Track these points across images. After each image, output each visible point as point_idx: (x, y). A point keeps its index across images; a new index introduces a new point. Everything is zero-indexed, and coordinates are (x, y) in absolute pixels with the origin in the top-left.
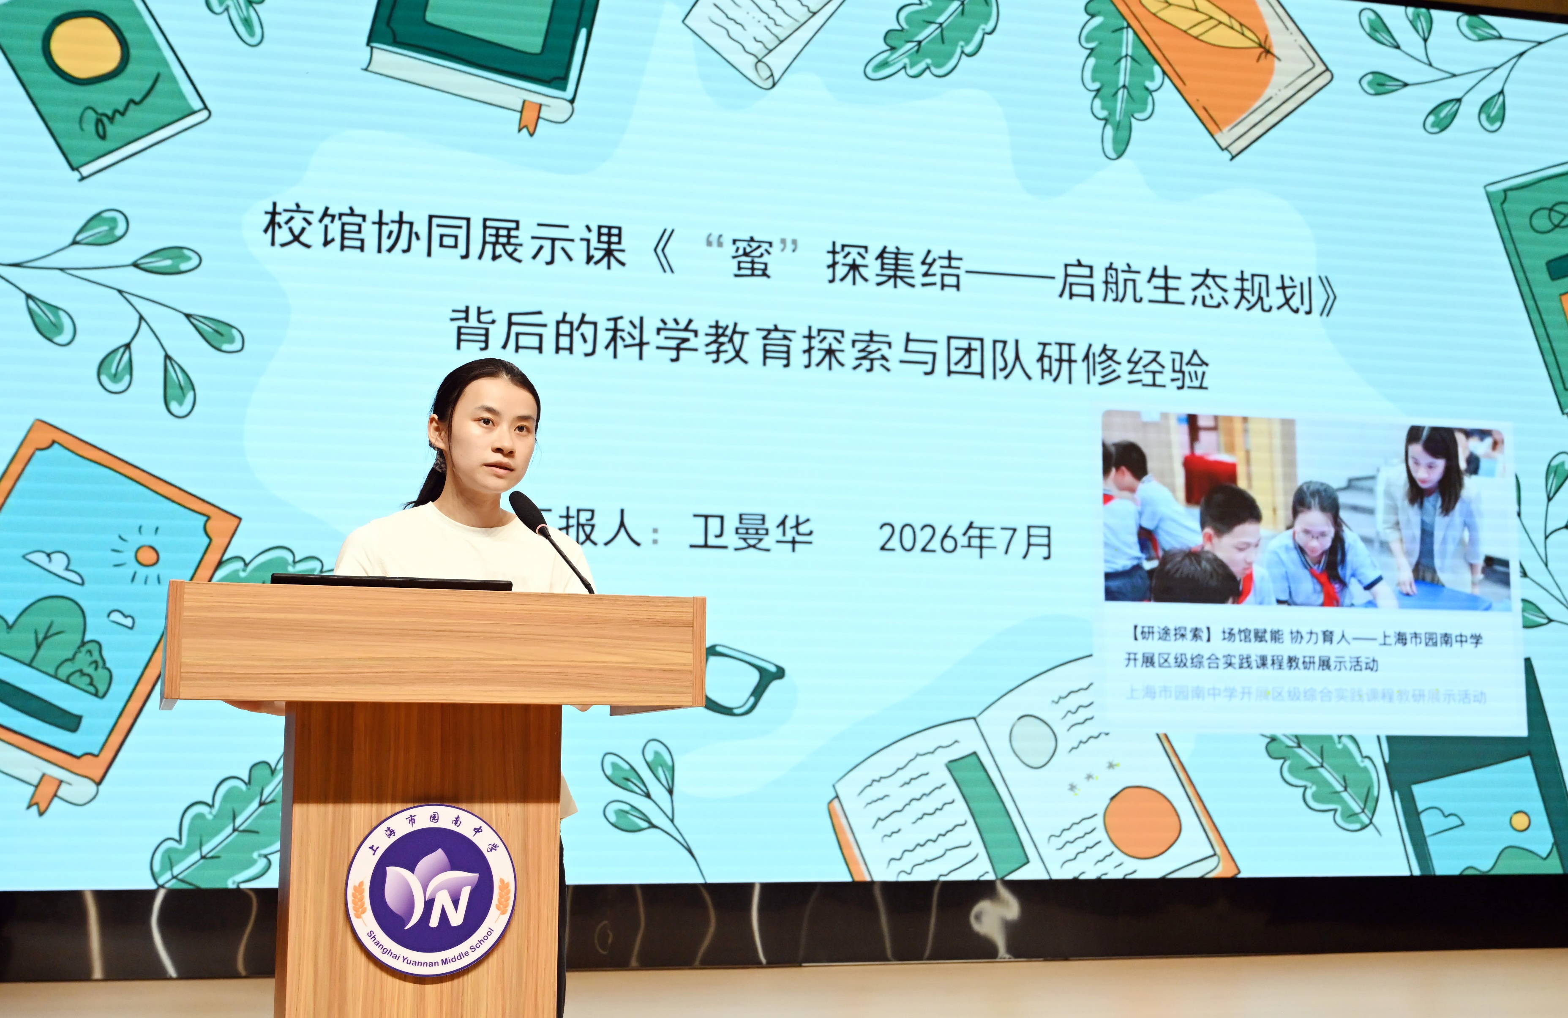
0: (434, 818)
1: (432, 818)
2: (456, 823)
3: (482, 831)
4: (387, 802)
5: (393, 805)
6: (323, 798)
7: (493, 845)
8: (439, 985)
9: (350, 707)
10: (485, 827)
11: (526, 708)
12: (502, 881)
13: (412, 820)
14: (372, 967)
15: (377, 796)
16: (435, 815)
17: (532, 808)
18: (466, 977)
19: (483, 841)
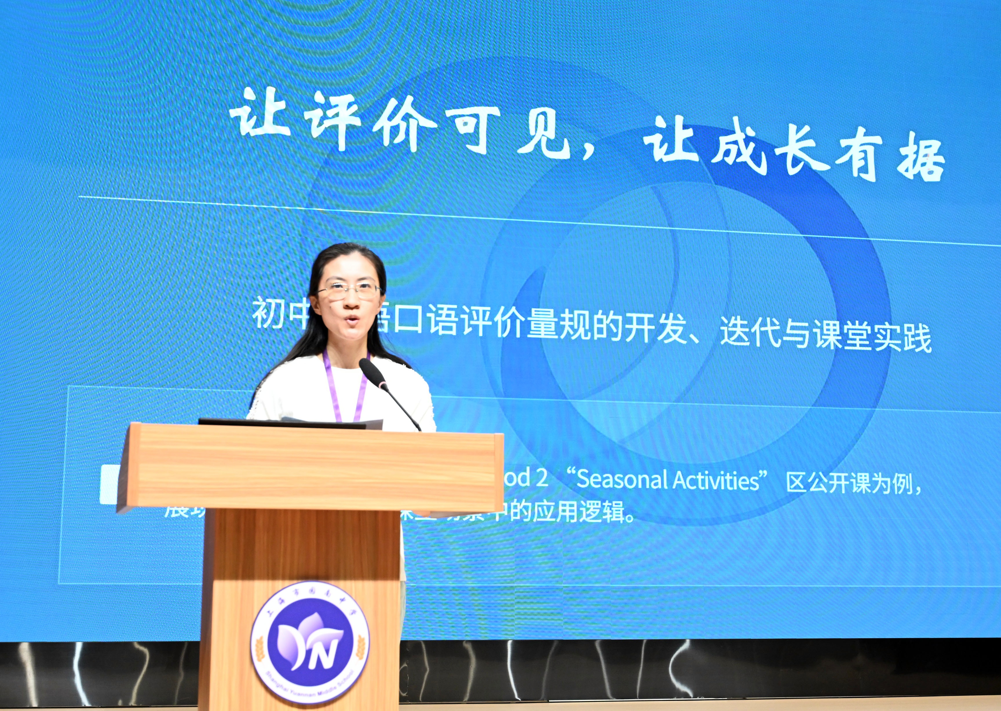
0: (312, 591)
1: (310, 591)
2: (327, 595)
3: (345, 601)
4: (279, 580)
5: (284, 581)
6: (235, 576)
7: (353, 611)
9: (253, 512)
10: (347, 598)
11: (375, 513)
12: (360, 636)
13: (297, 592)
15: (272, 575)
17: (380, 584)
18: (335, 706)
19: (346, 608)
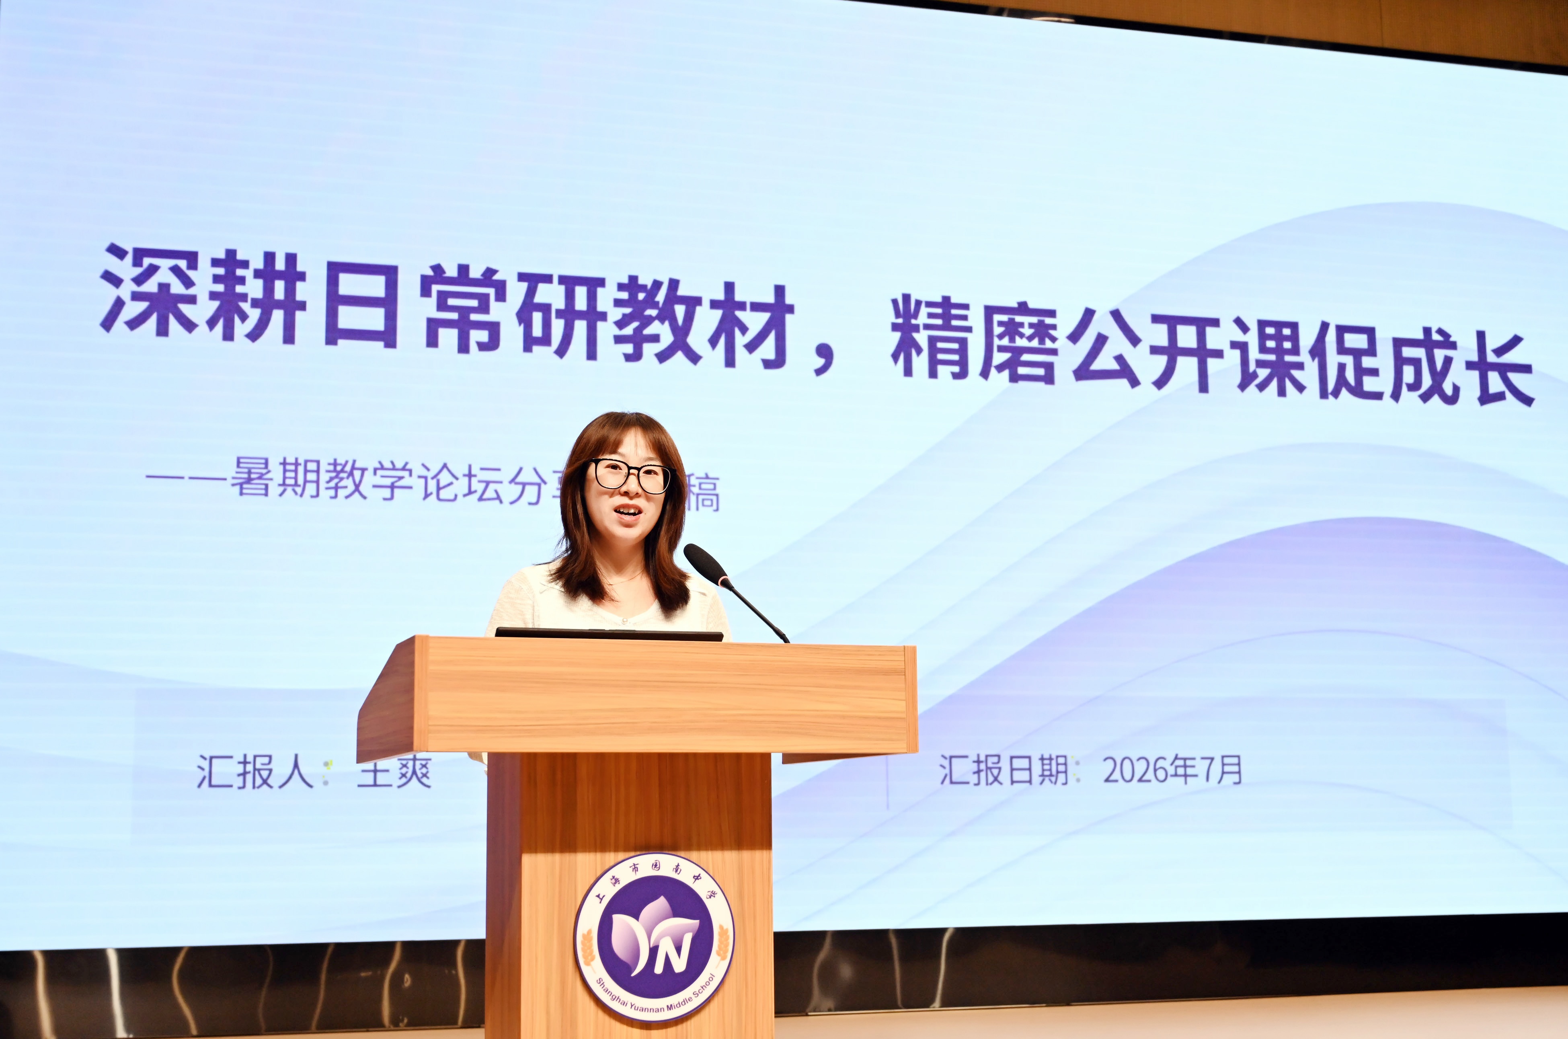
0: (656, 866)
1: (654, 867)
2: (676, 871)
3: (701, 878)
4: (610, 851)
5: (616, 853)
6: (550, 848)
7: (712, 892)
8: (664, 1031)
9: (572, 758)
10: (703, 874)
11: (737, 757)
12: (721, 927)
13: (635, 868)
14: (601, 1014)
15: (601, 845)
16: (656, 863)
17: (746, 855)
18: (689, 1023)
19: (703, 888)
